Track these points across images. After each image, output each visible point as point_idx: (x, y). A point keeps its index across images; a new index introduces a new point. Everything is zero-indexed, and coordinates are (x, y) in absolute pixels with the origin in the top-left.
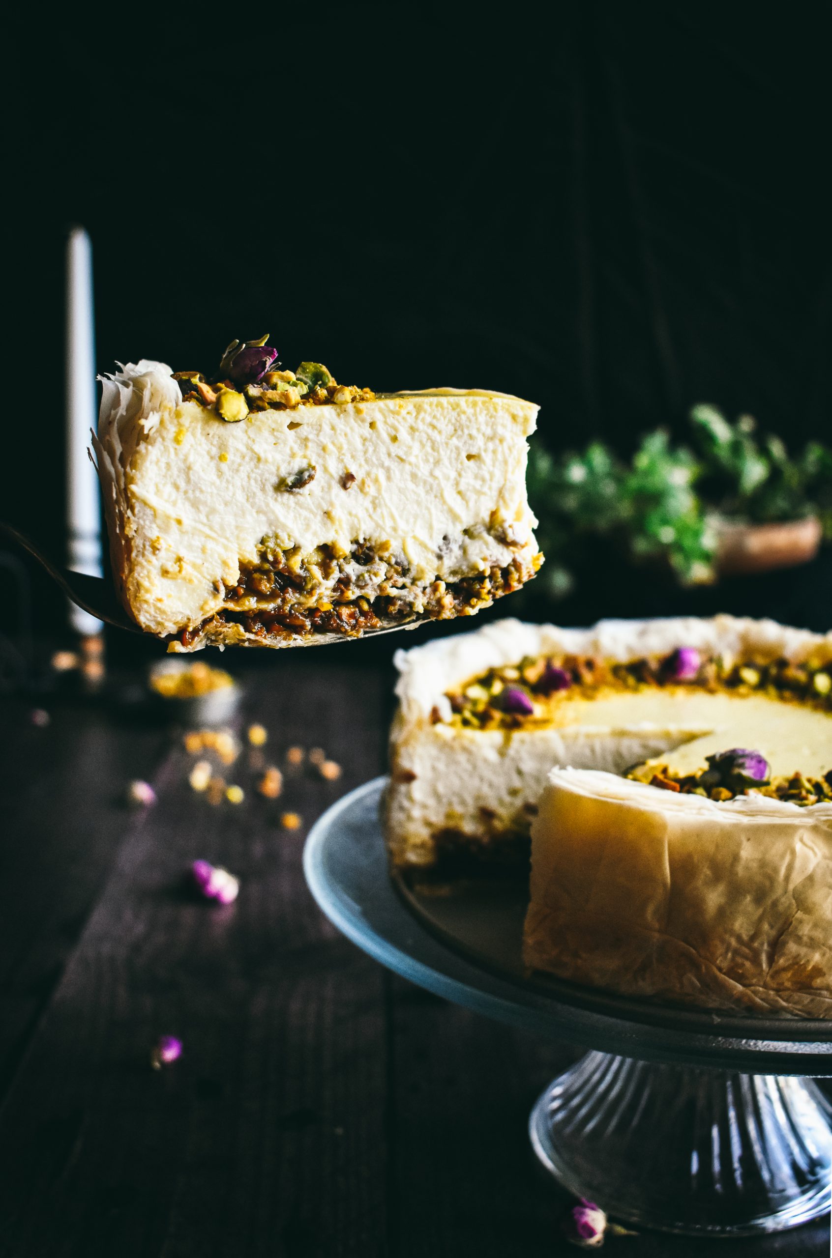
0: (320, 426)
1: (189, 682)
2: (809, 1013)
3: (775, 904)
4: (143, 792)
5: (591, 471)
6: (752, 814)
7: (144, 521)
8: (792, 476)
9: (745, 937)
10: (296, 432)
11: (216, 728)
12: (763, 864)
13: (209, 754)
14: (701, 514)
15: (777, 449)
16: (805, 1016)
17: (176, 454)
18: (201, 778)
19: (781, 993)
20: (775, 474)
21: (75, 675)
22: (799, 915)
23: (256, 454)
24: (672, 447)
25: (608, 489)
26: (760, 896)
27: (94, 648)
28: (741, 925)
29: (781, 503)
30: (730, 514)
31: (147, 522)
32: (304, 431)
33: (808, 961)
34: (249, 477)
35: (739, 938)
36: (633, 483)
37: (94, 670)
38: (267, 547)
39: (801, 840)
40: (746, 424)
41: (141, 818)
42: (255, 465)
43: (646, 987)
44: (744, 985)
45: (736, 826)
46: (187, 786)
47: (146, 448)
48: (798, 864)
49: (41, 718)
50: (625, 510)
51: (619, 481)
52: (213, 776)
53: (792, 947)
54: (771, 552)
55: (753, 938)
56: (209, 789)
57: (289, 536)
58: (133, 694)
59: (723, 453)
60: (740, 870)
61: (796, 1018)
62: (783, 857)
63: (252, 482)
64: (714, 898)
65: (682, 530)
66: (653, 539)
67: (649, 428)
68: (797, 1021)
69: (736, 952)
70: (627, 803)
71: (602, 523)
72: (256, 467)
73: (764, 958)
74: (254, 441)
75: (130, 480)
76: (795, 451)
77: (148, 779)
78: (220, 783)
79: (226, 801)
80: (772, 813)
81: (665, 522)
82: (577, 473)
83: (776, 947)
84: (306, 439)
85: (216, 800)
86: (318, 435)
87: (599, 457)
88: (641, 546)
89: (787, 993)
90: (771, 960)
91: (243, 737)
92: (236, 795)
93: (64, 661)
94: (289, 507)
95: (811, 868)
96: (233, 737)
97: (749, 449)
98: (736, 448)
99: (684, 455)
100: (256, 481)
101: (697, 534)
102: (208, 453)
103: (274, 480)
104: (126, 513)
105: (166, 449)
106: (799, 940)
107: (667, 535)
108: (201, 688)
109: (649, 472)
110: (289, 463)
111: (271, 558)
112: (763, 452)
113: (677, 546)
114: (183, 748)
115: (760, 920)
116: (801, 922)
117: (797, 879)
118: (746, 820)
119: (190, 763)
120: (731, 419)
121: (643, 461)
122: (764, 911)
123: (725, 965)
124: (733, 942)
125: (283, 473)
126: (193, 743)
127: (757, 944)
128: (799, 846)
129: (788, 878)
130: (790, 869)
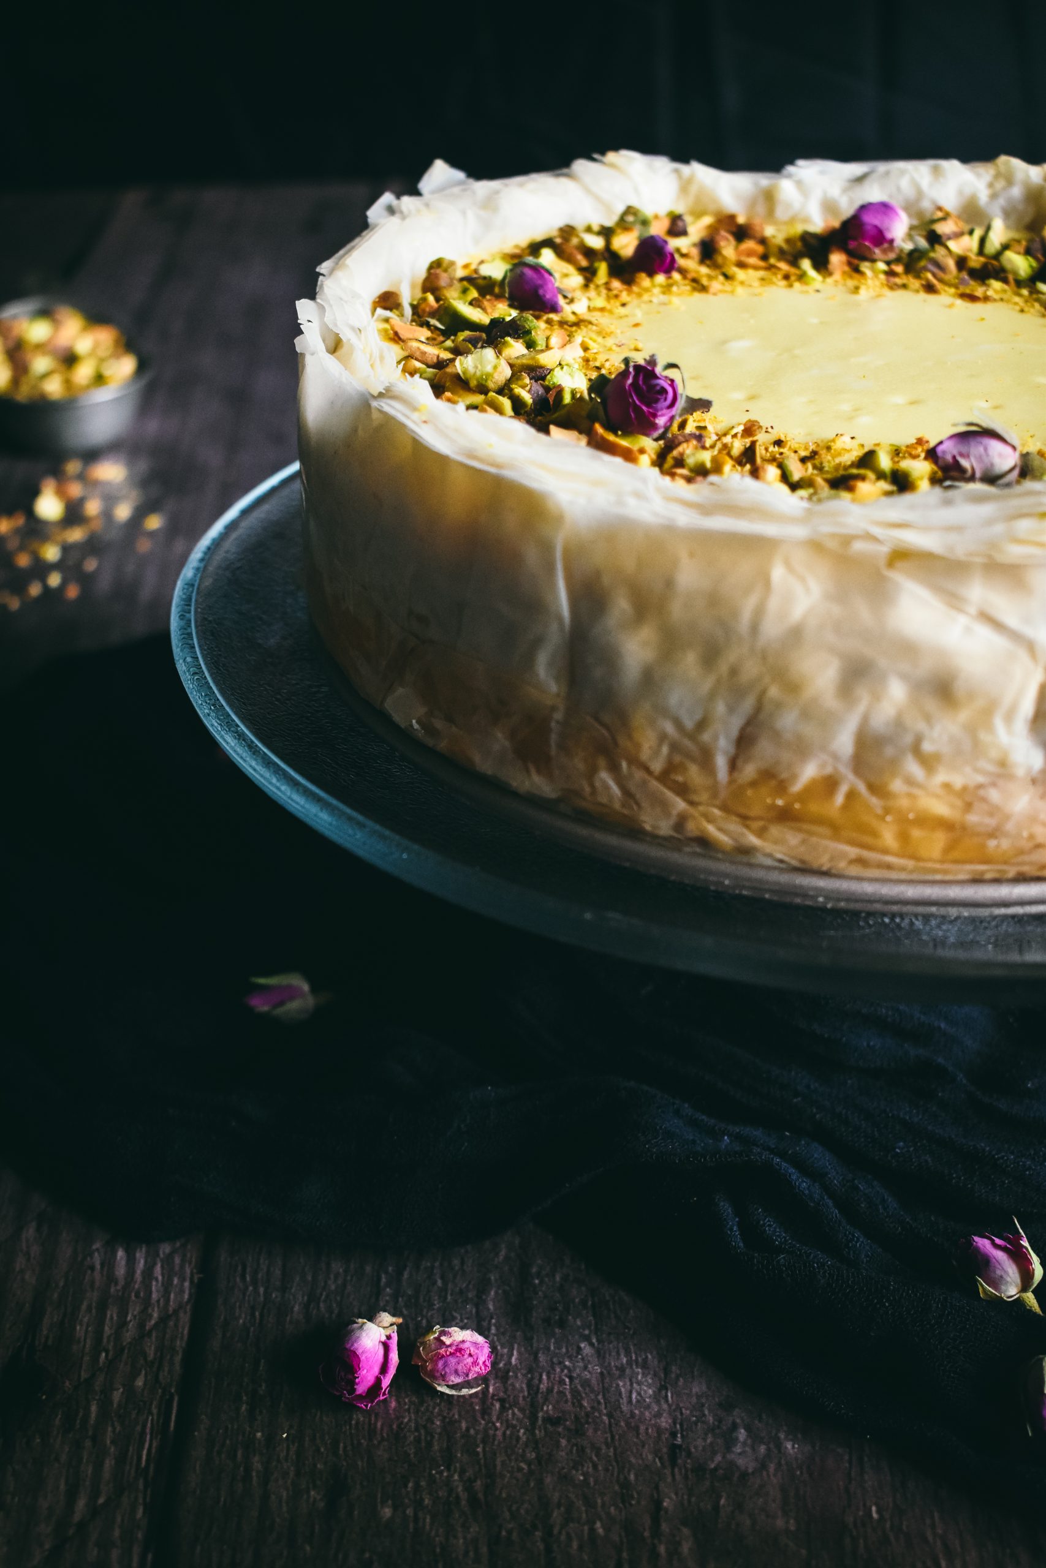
2: (802, 861)
3: (734, 672)
9: (689, 724)
12: (714, 599)
16: (795, 863)
19: (750, 822)
22: (778, 693)
26: (711, 655)
28: (676, 700)
33: (794, 777)
35: (678, 724)
39: (787, 565)
43: (543, 783)
44: (688, 802)
45: (670, 529)
48: (775, 606)
53: (768, 750)
55: (700, 725)
60: (678, 605)
61: (781, 865)
62: (747, 591)
64: (635, 650)
68: (781, 870)
69: (675, 747)
73: (721, 761)
83: (742, 745)
89: (761, 823)
90: (733, 765)
95: (798, 614)
106: (776, 735)
115: (712, 696)
116: (779, 705)
117: (771, 630)
122: (718, 681)
123: (657, 766)
124: (669, 728)
127: (706, 737)
128: (778, 573)
129: (755, 628)
130: (759, 612)
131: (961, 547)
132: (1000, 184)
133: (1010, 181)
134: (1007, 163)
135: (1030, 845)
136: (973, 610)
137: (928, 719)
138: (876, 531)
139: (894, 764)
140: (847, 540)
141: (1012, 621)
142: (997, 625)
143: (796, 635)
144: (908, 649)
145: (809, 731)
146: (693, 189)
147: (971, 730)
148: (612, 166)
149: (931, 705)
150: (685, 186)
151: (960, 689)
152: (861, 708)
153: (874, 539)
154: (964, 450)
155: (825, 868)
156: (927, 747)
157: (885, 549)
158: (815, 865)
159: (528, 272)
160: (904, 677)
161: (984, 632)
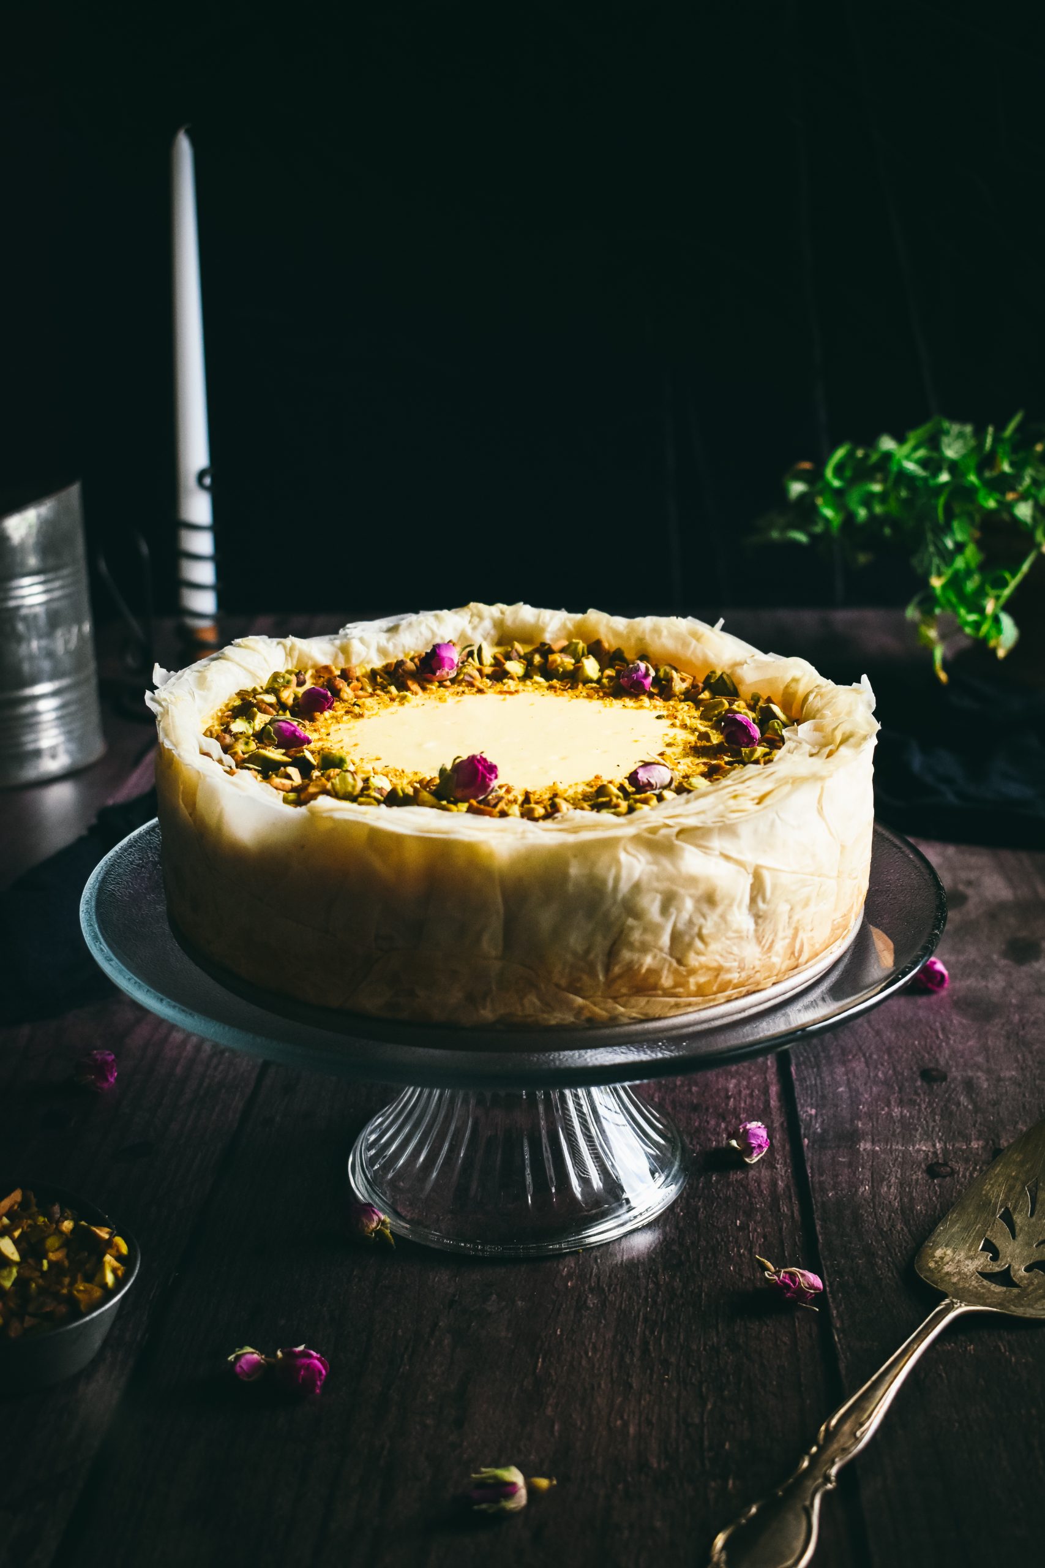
2: (646, 1015)
3: (606, 916)
6: (575, 830)
9: (580, 952)
12: (590, 878)
16: (642, 1017)
19: (619, 1000)
22: (630, 921)
26: (590, 911)
28: (575, 940)
33: (641, 965)
35: (575, 954)
39: (625, 850)
43: (487, 1014)
44: (583, 997)
45: (563, 846)
48: (624, 874)
53: (627, 955)
55: (587, 951)
60: (570, 887)
62: (609, 868)
64: (546, 918)
69: (573, 968)
70: (453, 836)
73: (600, 968)
80: (594, 827)
83: (612, 954)
89: (625, 998)
90: (607, 969)
95: (636, 875)
106: (631, 946)
115: (593, 933)
116: (631, 928)
117: (624, 887)
118: (571, 838)
122: (597, 924)
123: (563, 982)
124: (569, 958)
127: (592, 956)
128: (623, 857)
129: (615, 888)
130: (617, 879)
131: (709, 820)
132: (476, 620)
133: (481, 617)
134: (476, 607)
135: (753, 972)
136: (717, 853)
137: (704, 916)
138: (669, 822)
139: (690, 945)
140: (653, 831)
141: (733, 854)
142: (727, 858)
143: (637, 888)
144: (692, 881)
145: (648, 938)
146: (296, 654)
147: (723, 917)
148: (239, 646)
149: (705, 908)
150: (289, 653)
151: (718, 898)
152: (673, 918)
153: (668, 826)
154: (650, 774)
155: (657, 1016)
156: (705, 931)
157: (676, 830)
158: (652, 1016)
159: (283, 725)
160: (691, 896)
161: (722, 862)
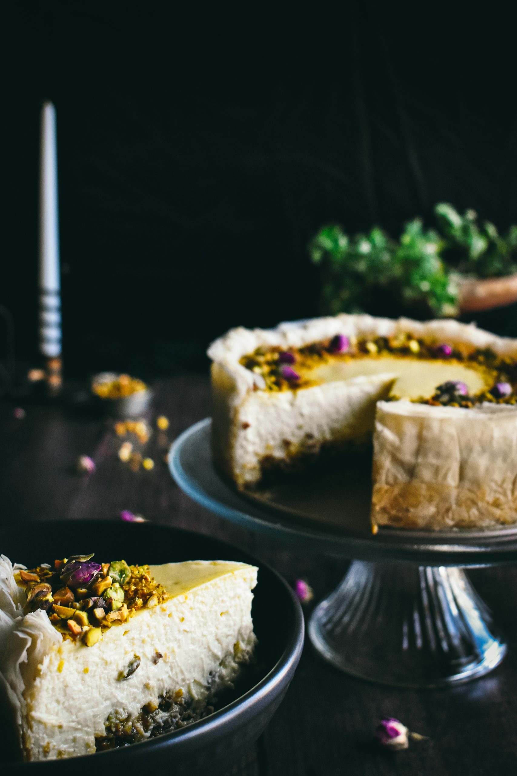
0: (141, 627)
1: (117, 388)
4: (87, 463)
5: (374, 246)
7: (38, 734)
8: (502, 247)
9: (500, 482)
10: (127, 637)
11: (135, 419)
13: (131, 436)
14: (446, 272)
15: (491, 230)
17: (58, 679)
18: (125, 453)
20: (491, 246)
21: (43, 384)
23: (104, 660)
24: (425, 230)
25: (386, 257)
27: (56, 366)
28: (497, 475)
29: (497, 265)
30: (465, 272)
31: (41, 735)
32: (131, 634)
34: (100, 678)
36: (401, 253)
37: (56, 381)
38: (111, 723)
40: (471, 215)
41: (86, 480)
42: (104, 668)
43: (450, 521)
46: (116, 458)
47: (41, 682)
49: (20, 413)
50: (397, 271)
51: (392, 252)
52: (133, 451)
54: (492, 295)
56: (131, 460)
57: (124, 709)
58: (81, 397)
59: (457, 234)
60: (495, 444)
63: (102, 680)
64: (483, 463)
65: (434, 283)
66: (417, 289)
67: (410, 218)
71: (383, 279)
72: (105, 669)
74: (103, 652)
75: (30, 708)
76: (503, 231)
77: (91, 455)
78: (138, 456)
79: (142, 468)
81: (424, 278)
82: (365, 247)
84: (133, 639)
85: (136, 468)
86: (140, 634)
87: (378, 237)
88: (408, 293)
91: (153, 425)
92: (149, 464)
93: (36, 375)
94: (124, 689)
96: (146, 425)
97: (473, 230)
98: (465, 230)
99: (432, 234)
100: (104, 679)
101: (444, 286)
102: (77, 670)
103: (115, 674)
104: (28, 733)
105: (52, 678)
107: (425, 286)
108: (125, 392)
109: (411, 246)
110: (123, 659)
111: (114, 729)
112: (483, 232)
113: (432, 293)
114: (114, 432)
119: (119, 443)
120: (461, 212)
121: (406, 239)
124: (494, 485)
125: (121, 668)
126: (121, 429)
